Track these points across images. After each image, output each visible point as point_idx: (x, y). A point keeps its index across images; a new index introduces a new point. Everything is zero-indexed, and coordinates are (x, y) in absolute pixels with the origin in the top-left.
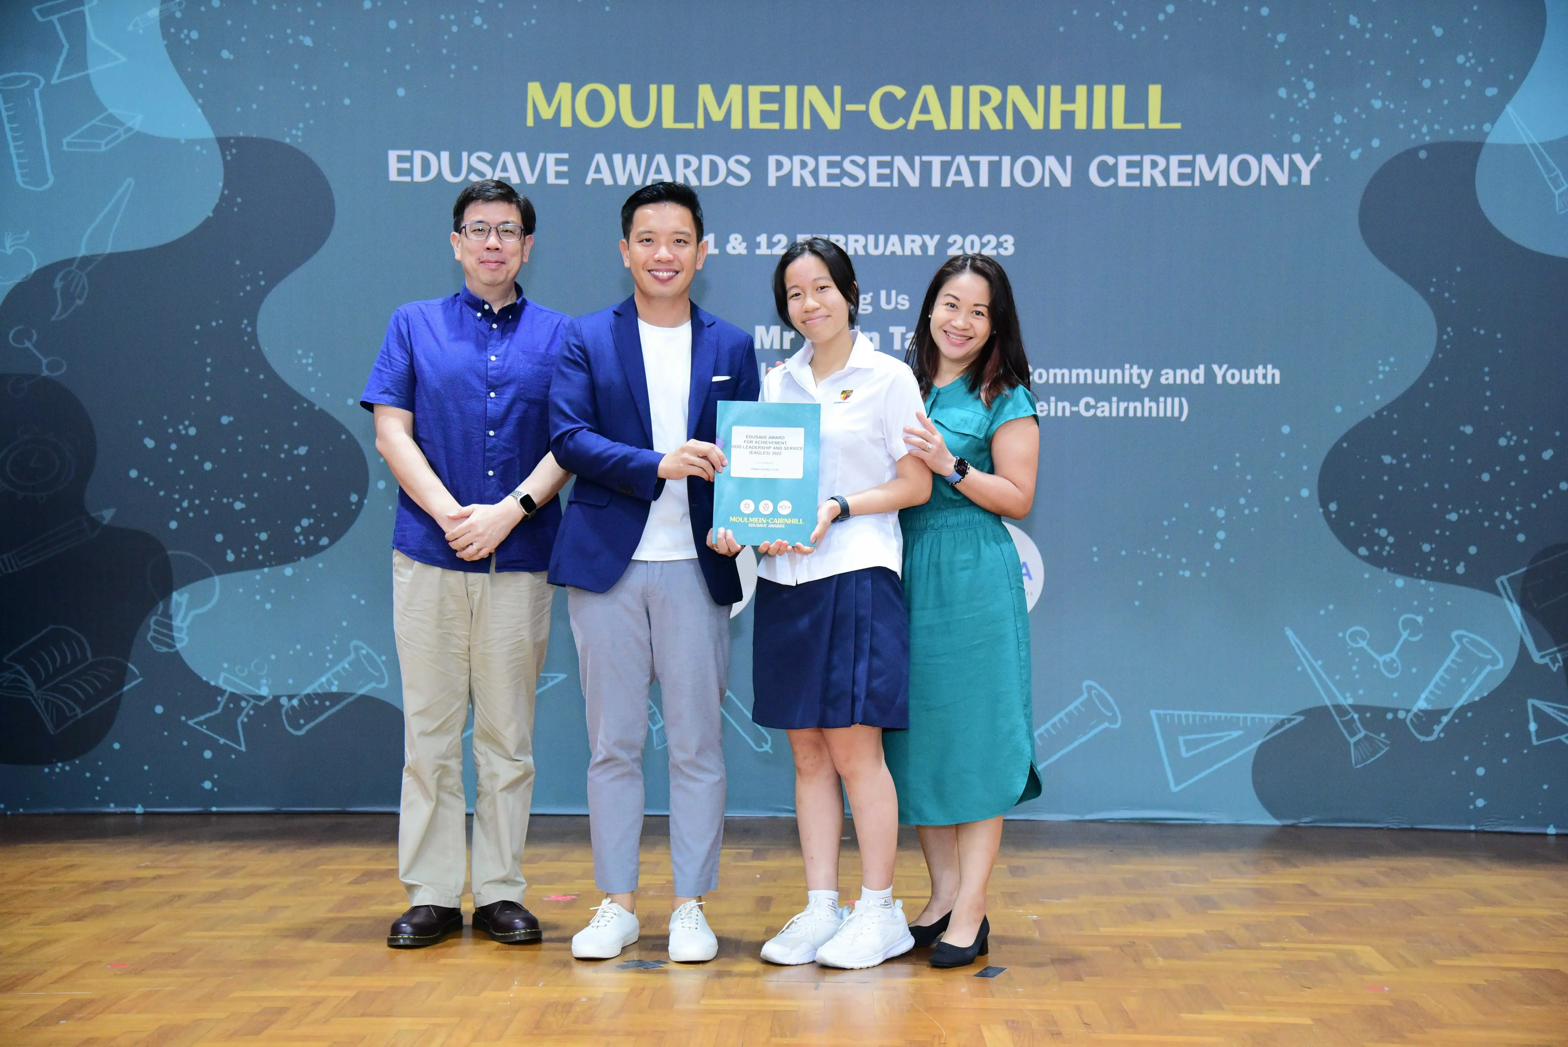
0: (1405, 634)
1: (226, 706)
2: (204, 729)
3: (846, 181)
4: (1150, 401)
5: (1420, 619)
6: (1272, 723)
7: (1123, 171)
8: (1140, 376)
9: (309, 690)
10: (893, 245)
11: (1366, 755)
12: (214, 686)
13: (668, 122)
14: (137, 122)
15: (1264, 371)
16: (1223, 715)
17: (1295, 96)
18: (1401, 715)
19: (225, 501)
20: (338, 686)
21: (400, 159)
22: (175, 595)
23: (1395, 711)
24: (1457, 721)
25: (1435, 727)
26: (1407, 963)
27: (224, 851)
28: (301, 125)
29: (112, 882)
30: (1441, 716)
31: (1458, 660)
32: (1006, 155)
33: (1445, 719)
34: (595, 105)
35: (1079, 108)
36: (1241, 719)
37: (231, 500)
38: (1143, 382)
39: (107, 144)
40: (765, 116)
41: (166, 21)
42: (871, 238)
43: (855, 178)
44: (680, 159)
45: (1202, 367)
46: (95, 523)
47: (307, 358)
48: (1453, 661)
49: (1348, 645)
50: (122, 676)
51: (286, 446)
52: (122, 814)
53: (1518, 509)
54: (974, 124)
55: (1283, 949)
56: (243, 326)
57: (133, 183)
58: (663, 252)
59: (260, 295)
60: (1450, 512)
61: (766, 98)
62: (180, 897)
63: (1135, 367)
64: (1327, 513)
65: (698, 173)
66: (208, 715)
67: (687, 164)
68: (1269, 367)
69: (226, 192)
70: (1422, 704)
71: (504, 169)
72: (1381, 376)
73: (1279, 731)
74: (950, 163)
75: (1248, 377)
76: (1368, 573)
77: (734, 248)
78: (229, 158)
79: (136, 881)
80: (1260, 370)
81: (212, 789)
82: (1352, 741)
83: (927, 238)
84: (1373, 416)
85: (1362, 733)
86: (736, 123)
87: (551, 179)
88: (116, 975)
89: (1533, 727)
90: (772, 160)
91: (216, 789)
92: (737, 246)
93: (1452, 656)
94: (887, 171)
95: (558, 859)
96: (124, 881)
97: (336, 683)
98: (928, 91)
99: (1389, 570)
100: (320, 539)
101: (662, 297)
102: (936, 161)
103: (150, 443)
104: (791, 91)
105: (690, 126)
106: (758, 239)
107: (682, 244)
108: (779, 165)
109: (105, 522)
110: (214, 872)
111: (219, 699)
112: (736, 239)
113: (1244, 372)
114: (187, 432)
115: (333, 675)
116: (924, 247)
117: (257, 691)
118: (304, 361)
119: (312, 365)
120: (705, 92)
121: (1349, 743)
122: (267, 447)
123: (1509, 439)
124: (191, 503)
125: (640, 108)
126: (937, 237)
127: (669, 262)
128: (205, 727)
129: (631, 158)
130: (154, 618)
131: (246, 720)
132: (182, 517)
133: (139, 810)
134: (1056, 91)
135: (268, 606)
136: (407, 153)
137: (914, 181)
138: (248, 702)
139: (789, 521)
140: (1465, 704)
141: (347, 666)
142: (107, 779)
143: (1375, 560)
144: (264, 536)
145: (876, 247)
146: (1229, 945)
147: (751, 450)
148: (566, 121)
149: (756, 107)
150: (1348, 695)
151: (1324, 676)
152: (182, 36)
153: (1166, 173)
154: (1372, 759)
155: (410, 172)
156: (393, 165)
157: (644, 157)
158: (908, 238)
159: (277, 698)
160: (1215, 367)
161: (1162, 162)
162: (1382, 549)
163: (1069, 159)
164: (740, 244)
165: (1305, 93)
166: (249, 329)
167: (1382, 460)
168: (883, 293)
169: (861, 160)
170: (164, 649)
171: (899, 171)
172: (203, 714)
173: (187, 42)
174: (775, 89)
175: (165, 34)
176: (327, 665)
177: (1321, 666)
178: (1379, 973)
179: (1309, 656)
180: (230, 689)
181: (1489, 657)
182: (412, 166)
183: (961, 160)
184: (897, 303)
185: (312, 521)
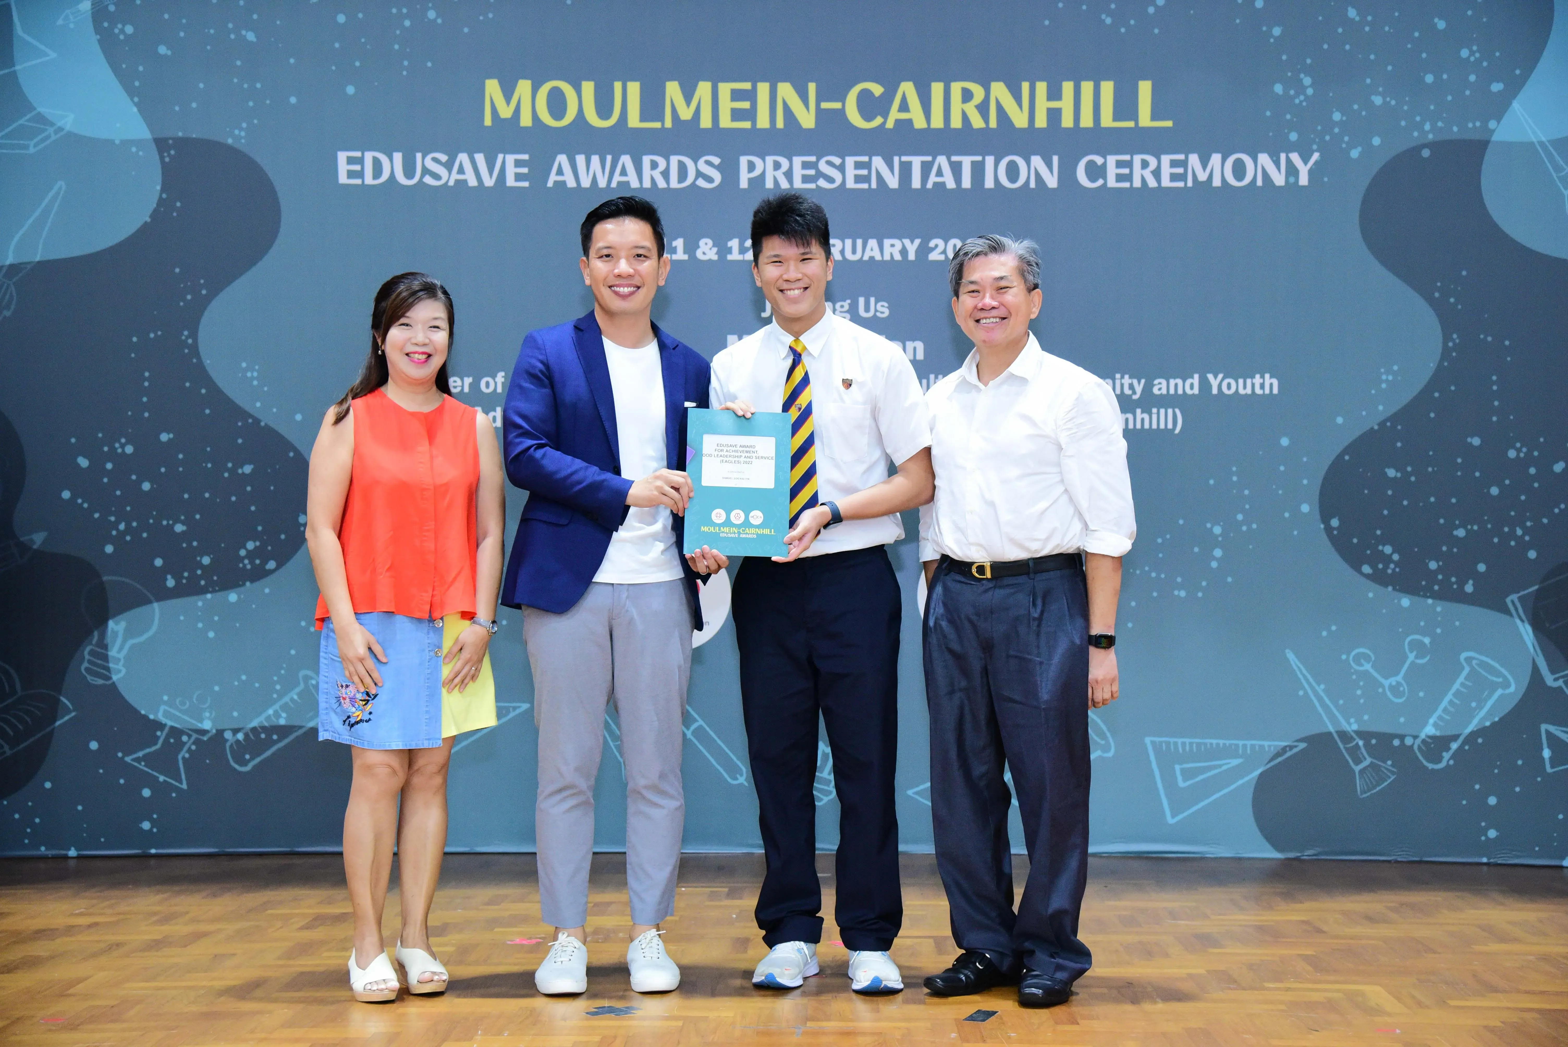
0: (1411, 657)
1: (166, 740)
2: (142, 766)
3: (822, 183)
4: (1142, 412)
5: (1427, 640)
6: (1273, 751)
7: (1112, 171)
8: (1131, 387)
9: (255, 723)
10: (872, 250)
11: (1371, 783)
12: (153, 721)
13: (634, 121)
14: (68, 122)
15: (1261, 381)
16: (1221, 742)
17: (1292, 92)
18: (1408, 741)
19: (165, 523)
20: (286, 719)
21: (350, 161)
22: (111, 624)
23: (1402, 737)
24: (1467, 748)
25: (1444, 754)
26: (1420, 1004)
27: (165, 895)
28: (244, 125)
29: (44, 930)
30: (1450, 743)
31: (1467, 683)
32: (989, 154)
33: (1454, 746)
34: (557, 103)
35: (1066, 104)
36: (1240, 746)
37: (171, 522)
38: (1134, 393)
39: (35, 146)
40: (736, 115)
41: (99, 14)
42: (848, 242)
43: (831, 180)
44: (646, 160)
45: (1196, 376)
46: (24, 548)
47: (253, 370)
48: (1462, 684)
49: (1351, 667)
50: (53, 710)
51: (230, 465)
52: (55, 858)
53: (1529, 524)
54: (956, 123)
55: (1288, 989)
56: (183, 338)
57: (64, 188)
58: (623, 266)
59: (201, 304)
60: (1457, 527)
61: (736, 95)
62: (118, 945)
63: (1127, 377)
64: (1328, 529)
65: (666, 174)
66: (147, 751)
67: (654, 165)
68: (1267, 376)
69: (164, 196)
70: (1429, 730)
71: (461, 171)
72: (1384, 386)
73: (1280, 759)
74: (931, 164)
75: (1245, 387)
76: (1372, 592)
77: (704, 253)
78: (167, 160)
79: (70, 930)
80: (1258, 380)
81: (151, 829)
82: (1357, 769)
83: (907, 242)
84: (1376, 427)
85: (1368, 761)
86: (706, 122)
87: (510, 182)
88: (50, 1030)
89: (1546, 753)
90: (744, 160)
91: (155, 830)
92: (707, 250)
93: (1461, 679)
94: (864, 172)
95: (521, 900)
96: (57, 929)
97: (284, 715)
98: (907, 88)
99: (1394, 589)
100: (266, 563)
101: (624, 314)
102: (916, 162)
103: (83, 462)
104: (763, 89)
105: (658, 125)
106: (730, 244)
107: (642, 258)
108: (751, 167)
109: (35, 547)
110: (155, 918)
111: (159, 733)
112: (706, 244)
113: (1241, 381)
114: (123, 450)
115: (281, 707)
116: (904, 252)
117: (200, 725)
118: (249, 374)
119: (257, 378)
120: (673, 89)
121: (1353, 771)
122: (209, 465)
123: (1519, 451)
124: (128, 525)
125: (604, 108)
126: (917, 242)
127: (630, 276)
128: (143, 763)
129: (595, 159)
130: (88, 649)
131: (187, 756)
132: (118, 541)
133: (72, 853)
134: (1042, 87)
135: (211, 634)
136: (358, 154)
137: (893, 182)
138: (190, 736)
139: (760, 531)
140: (1475, 729)
141: (295, 697)
142: (37, 820)
143: (1380, 578)
144: (206, 560)
145: (854, 252)
146: (1232, 986)
147: (722, 458)
148: (526, 121)
149: (726, 105)
150: (1352, 720)
151: (1328, 702)
152: (116, 31)
153: (1157, 173)
154: (1378, 789)
155: (360, 174)
156: (343, 167)
157: (609, 158)
158: (887, 242)
159: (220, 732)
160: (1210, 377)
161: (1153, 162)
162: (1386, 567)
163: (1055, 159)
164: (711, 249)
165: (1301, 89)
166: (190, 341)
167: (1386, 473)
168: (861, 300)
169: (837, 161)
170: (100, 682)
171: (878, 173)
172: (142, 749)
173: (122, 37)
174: (747, 86)
175: (98, 28)
176: (275, 696)
177: (1323, 690)
178: (1389, 1015)
179: (1311, 680)
180: (170, 723)
181: (1500, 680)
182: (363, 168)
183: (942, 160)
184: (876, 311)
185: (258, 544)
